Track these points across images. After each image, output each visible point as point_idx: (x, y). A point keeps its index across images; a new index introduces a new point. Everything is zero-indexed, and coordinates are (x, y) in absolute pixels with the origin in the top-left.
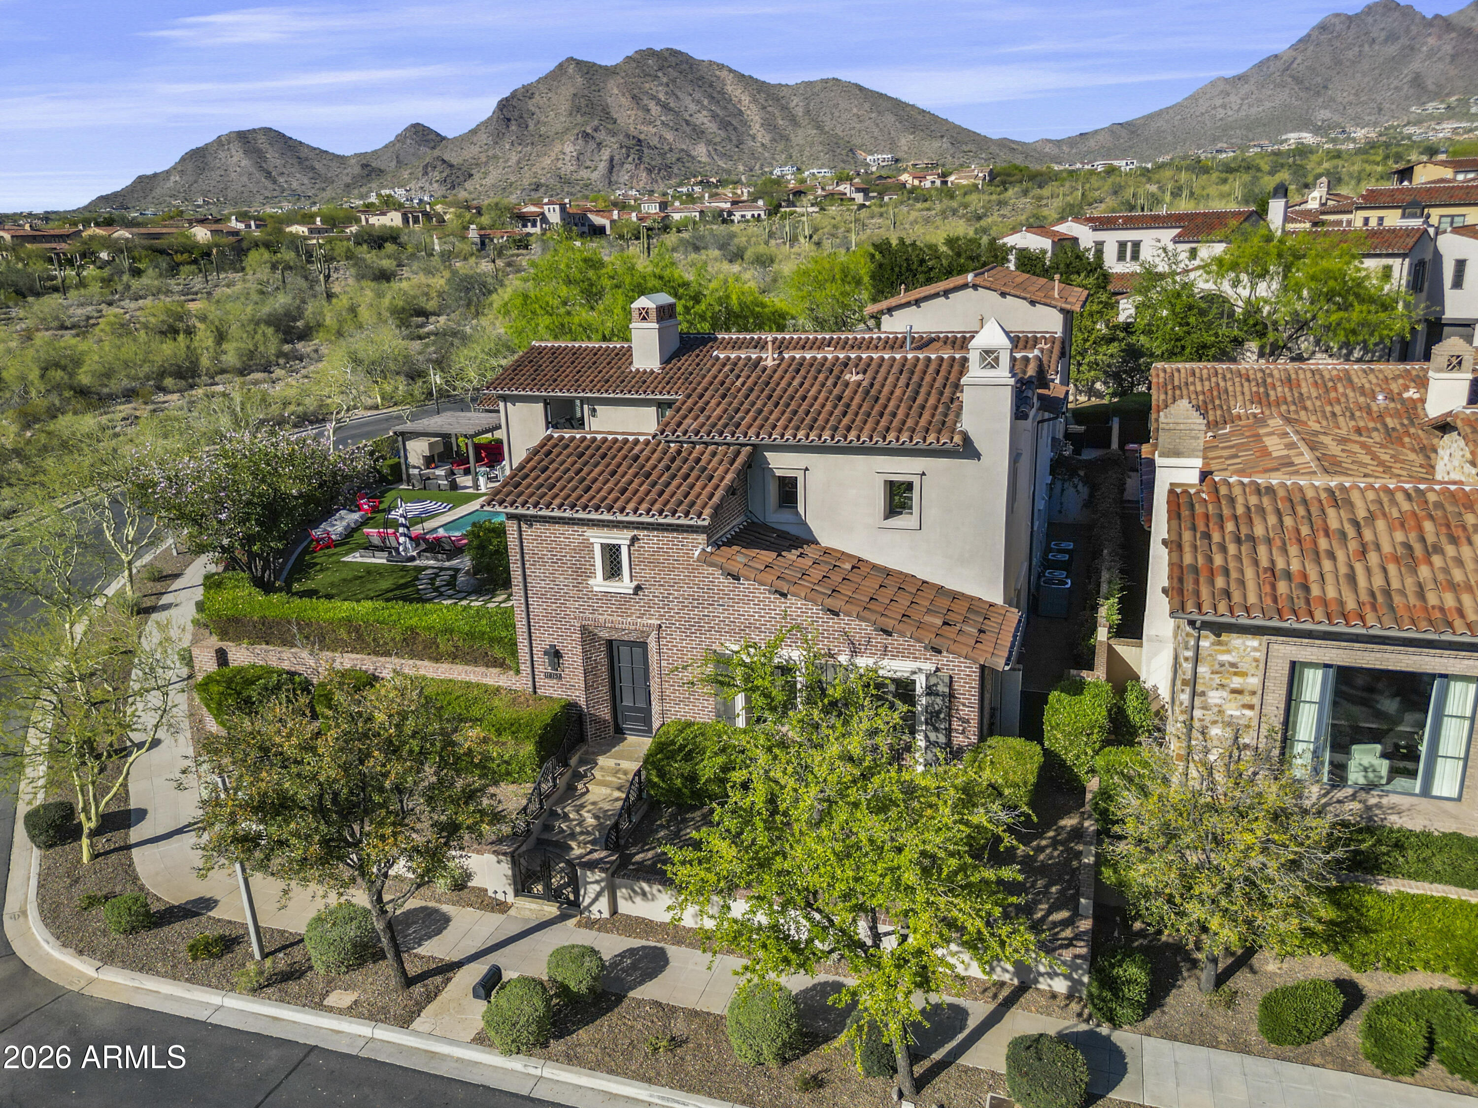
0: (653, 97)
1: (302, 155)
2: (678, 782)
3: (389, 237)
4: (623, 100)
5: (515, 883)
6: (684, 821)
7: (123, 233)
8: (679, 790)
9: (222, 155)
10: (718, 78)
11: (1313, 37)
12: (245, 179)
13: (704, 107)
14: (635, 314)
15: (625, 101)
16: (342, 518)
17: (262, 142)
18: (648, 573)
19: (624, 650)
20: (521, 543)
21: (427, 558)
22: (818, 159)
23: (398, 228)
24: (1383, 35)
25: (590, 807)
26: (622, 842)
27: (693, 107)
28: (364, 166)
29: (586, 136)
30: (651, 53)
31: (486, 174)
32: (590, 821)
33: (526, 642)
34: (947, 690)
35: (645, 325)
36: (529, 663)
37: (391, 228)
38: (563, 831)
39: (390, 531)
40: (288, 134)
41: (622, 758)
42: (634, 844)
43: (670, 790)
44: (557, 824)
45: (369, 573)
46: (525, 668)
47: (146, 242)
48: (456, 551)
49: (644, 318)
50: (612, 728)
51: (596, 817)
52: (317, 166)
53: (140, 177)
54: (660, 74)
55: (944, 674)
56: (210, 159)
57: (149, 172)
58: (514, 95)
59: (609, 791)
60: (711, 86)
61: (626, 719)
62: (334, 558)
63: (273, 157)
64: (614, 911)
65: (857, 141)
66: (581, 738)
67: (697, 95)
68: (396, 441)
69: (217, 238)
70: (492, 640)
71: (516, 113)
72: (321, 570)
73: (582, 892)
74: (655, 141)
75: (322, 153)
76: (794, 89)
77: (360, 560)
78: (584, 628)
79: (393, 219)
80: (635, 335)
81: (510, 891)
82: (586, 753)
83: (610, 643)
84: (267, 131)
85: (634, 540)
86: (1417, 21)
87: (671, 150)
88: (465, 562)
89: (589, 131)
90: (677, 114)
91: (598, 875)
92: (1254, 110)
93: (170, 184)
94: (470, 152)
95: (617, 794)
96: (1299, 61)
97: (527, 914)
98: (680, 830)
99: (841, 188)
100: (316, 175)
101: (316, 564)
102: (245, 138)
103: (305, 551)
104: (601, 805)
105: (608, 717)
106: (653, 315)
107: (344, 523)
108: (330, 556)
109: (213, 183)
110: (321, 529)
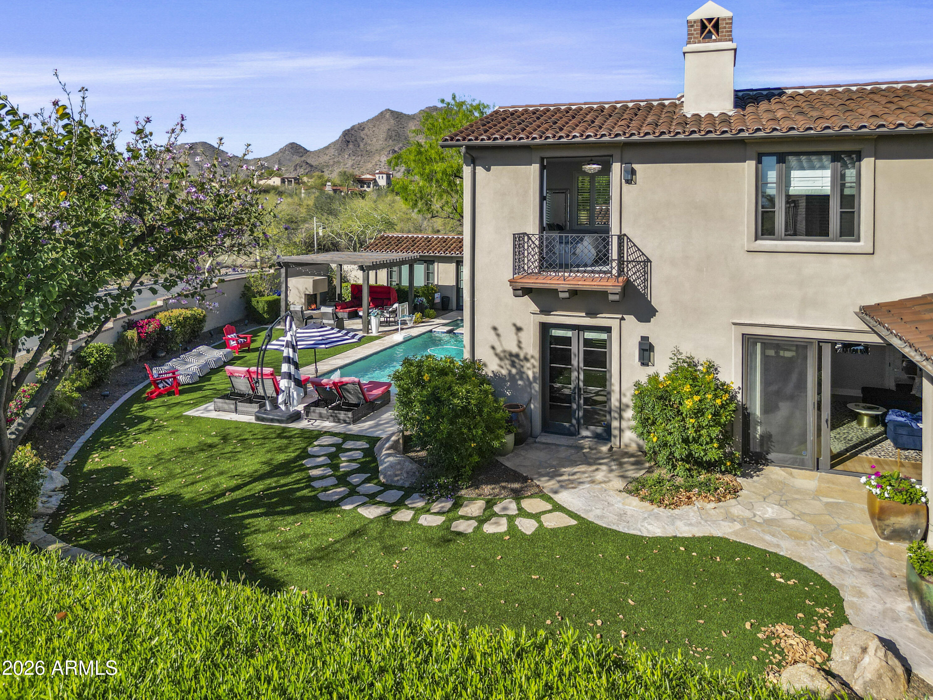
3: (273, 189)
21: (321, 417)
23: (278, 186)
29: (394, 152)
35: (712, 45)
37: (274, 186)
39: (267, 370)
45: (225, 439)
58: (353, 128)
62: (176, 411)
68: (279, 276)
71: (353, 138)
72: (150, 429)
77: (213, 415)
79: (276, 181)
84: (204, 144)
88: (385, 427)
89: (396, 149)
94: (324, 159)
103: (136, 398)
106: (726, 29)
107: (202, 361)
108: (169, 407)
110: (165, 368)
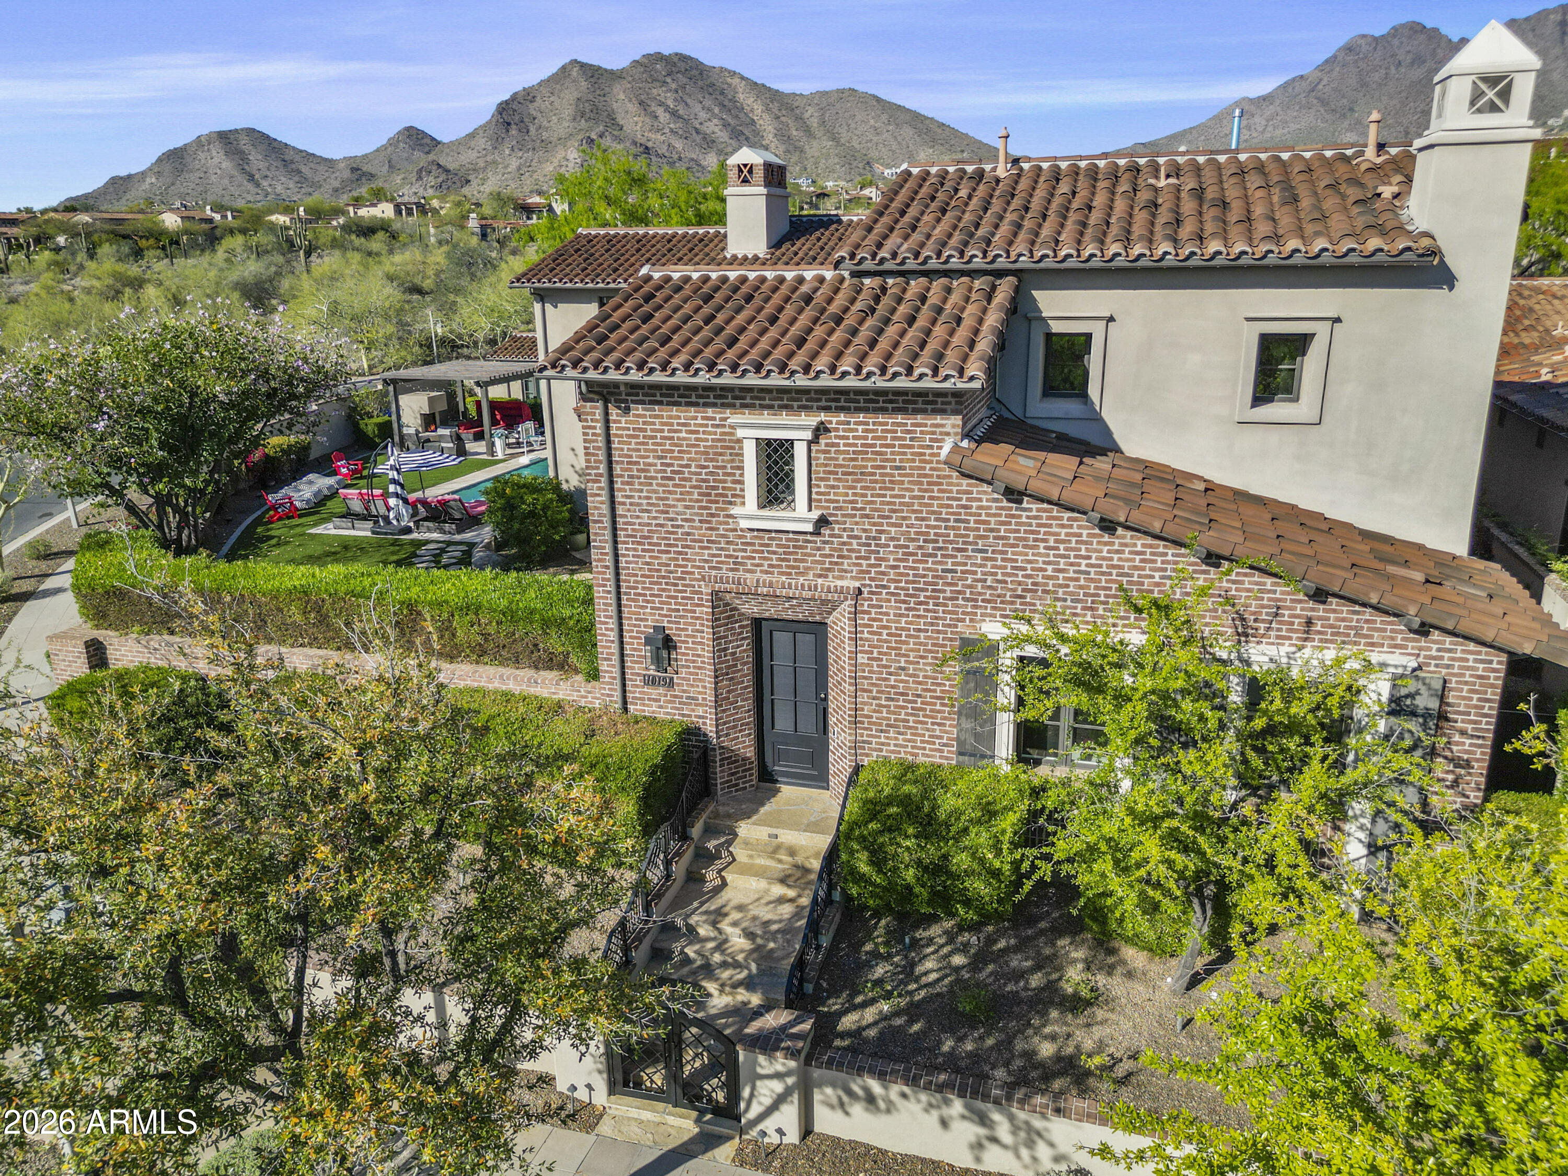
0: (661, 104)
1: (287, 158)
2: (910, 875)
3: (382, 226)
4: (630, 105)
5: (610, 1070)
6: (915, 944)
7: (85, 218)
8: (909, 888)
9: (202, 156)
10: (730, 85)
11: (1340, 59)
12: (226, 181)
13: (715, 116)
14: (733, 174)
15: (632, 107)
16: (311, 483)
17: (244, 143)
18: (842, 494)
19: (782, 639)
20: (609, 442)
21: (429, 530)
22: (834, 171)
23: (390, 220)
24: (1409, 58)
25: (735, 916)
26: (809, 988)
27: (703, 115)
28: (354, 170)
29: (591, 141)
30: (659, 57)
31: (484, 180)
32: (738, 942)
33: (612, 624)
34: (1434, 704)
35: (747, 189)
36: (616, 659)
37: (382, 219)
38: (687, 961)
39: (377, 492)
40: (273, 135)
41: (780, 824)
42: (834, 992)
43: (890, 888)
44: (677, 947)
45: (346, 548)
46: (609, 668)
47: (107, 227)
48: (471, 520)
49: (745, 181)
50: (755, 772)
51: (749, 935)
52: (305, 170)
53: (113, 178)
54: (669, 80)
55: (1435, 676)
56: (189, 160)
57: (123, 173)
58: (514, 97)
59: (763, 884)
60: (722, 93)
61: (779, 756)
62: (298, 530)
63: (256, 160)
64: (807, 1131)
65: (874, 154)
66: (705, 790)
67: (708, 102)
68: (386, 394)
69: (188, 224)
70: (546, 624)
71: (517, 118)
72: (278, 545)
73: (746, 1093)
74: (663, 150)
75: (309, 157)
76: (810, 99)
77: (334, 532)
78: (716, 597)
79: (385, 211)
80: (732, 206)
81: (600, 1084)
82: (716, 815)
83: (757, 623)
84: (251, 131)
85: (820, 430)
86: (1443, 44)
87: (680, 159)
88: (485, 534)
89: (594, 136)
90: (687, 121)
91: (782, 1063)
92: (1279, 132)
93: (146, 186)
94: (468, 157)
95: (778, 890)
96: (1324, 82)
97: (635, 1132)
98: (913, 965)
99: (866, 192)
100: (303, 180)
101: (273, 537)
102: (226, 138)
103: (258, 522)
104: (755, 911)
105: (750, 753)
106: (759, 174)
107: (315, 488)
108: (292, 527)
109: (192, 186)
110: (279, 495)
